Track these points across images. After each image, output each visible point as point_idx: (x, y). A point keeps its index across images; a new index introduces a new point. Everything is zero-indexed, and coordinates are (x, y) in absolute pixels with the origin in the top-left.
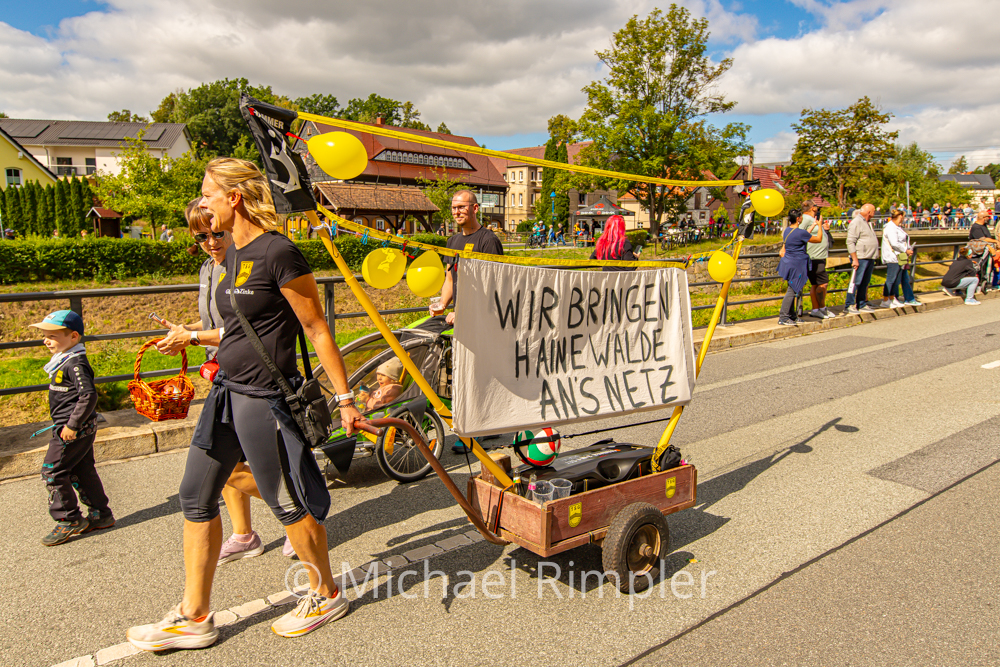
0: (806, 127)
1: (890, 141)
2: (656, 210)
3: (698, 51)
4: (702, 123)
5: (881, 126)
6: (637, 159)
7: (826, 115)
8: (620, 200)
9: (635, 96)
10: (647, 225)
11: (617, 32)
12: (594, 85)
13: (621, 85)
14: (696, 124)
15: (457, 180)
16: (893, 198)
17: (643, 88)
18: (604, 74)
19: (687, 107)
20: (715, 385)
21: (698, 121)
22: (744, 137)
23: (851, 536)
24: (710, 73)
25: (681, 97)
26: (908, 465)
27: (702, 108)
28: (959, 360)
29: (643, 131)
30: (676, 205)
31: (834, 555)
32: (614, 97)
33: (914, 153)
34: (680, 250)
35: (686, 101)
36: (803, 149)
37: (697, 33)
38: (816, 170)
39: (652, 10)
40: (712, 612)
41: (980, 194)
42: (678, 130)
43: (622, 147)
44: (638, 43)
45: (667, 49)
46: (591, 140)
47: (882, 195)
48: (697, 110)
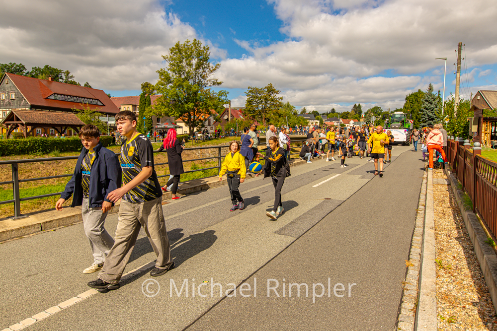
0: (250, 94)
1: (280, 101)
2: (192, 126)
3: (206, 59)
4: (209, 90)
5: (277, 95)
6: (182, 104)
7: (257, 89)
8: (176, 121)
9: (180, 76)
10: (188, 132)
11: (171, 48)
12: (162, 70)
13: (174, 71)
14: (207, 90)
15: (95, 110)
16: (282, 122)
17: (184, 73)
18: (166, 66)
19: (203, 82)
20: (216, 202)
22: (226, 97)
23: (269, 260)
24: (212, 69)
25: (200, 78)
26: (288, 228)
27: (209, 84)
28: (306, 184)
29: (184, 91)
30: (200, 124)
31: (262, 269)
32: (171, 76)
33: (288, 106)
34: (202, 143)
35: (202, 80)
36: (249, 102)
37: (205, 52)
38: (255, 111)
39: (186, 40)
40: (214, 304)
41: (311, 122)
42: (199, 92)
43: (175, 98)
44: (180, 53)
45: (193, 57)
46: (161, 94)
47: (278, 121)
48: (207, 84)
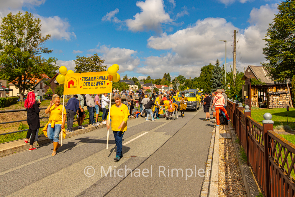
2: (22, 89)
5: (102, 63)
8: (9, 84)
10: (19, 94)
14: (37, 57)
19: (34, 50)
21: (38, 56)
22: (56, 63)
29: (15, 57)
32: (2, 43)
39: (18, 12)
44: (12, 23)
